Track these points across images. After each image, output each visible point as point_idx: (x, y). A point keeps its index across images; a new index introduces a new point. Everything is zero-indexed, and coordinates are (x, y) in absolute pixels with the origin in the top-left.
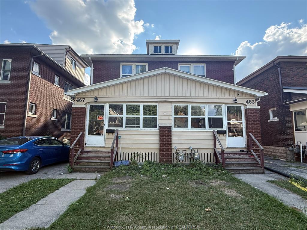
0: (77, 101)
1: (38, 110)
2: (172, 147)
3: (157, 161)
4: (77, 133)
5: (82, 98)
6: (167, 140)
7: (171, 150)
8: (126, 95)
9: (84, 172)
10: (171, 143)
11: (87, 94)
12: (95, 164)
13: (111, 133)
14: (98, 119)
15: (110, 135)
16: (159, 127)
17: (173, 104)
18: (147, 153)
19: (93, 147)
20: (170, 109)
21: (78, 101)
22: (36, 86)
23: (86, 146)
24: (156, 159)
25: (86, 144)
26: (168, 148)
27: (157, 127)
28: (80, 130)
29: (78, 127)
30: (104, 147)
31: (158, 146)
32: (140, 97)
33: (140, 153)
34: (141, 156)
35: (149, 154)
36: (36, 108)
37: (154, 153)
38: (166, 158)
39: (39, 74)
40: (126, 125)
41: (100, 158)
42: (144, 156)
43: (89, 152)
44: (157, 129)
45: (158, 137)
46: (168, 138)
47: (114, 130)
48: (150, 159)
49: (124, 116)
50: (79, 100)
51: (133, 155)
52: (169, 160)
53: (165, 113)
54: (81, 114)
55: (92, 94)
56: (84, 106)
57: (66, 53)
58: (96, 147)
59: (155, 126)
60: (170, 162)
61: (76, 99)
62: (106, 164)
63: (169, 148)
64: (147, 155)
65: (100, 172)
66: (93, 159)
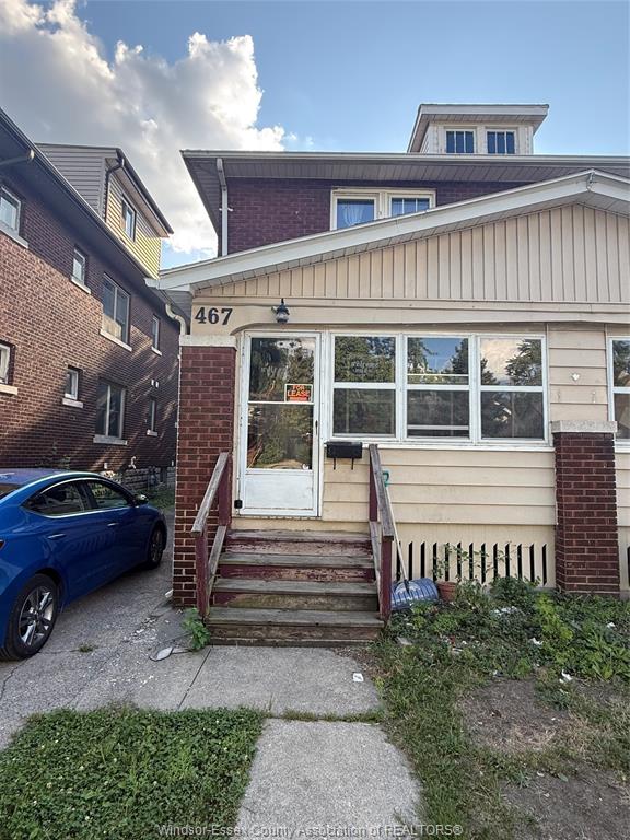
0: (197, 318)
1: (18, 369)
2: (618, 524)
3: (545, 582)
4: (204, 459)
5: (219, 308)
6: (595, 493)
7: (616, 536)
8: (409, 294)
9: (261, 643)
10: (615, 507)
11: (239, 291)
12: (301, 600)
13: (345, 460)
14: (288, 399)
15: (343, 467)
16: (551, 437)
17: (612, 338)
18: (501, 548)
19: (269, 518)
20: (596, 359)
21: (202, 320)
22: (11, 278)
23: (242, 511)
24: (538, 572)
25: (238, 504)
26: (600, 529)
27: (543, 437)
28: (218, 444)
29: (206, 431)
30: (317, 519)
31: (548, 517)
32: (470, 306)
33: (471, 547)
34: (477, 560)
35: (510, 550)
36: (12, 359)
37: (532, 548)
38: (593, 573)
39: (21, 234)
40: (409, 423)
41: (316, 572)
42: (489, 560)
43: (258, 540)
44: (545, 445)
45: (549, 479)
46: (599, 486)
47: (359, 447)
48: (514, 572)
49: (401, 386)
50: (206, 315)
51: (441, 556)
52: (605, 580)
53: (576, 377)
54: (220, 377)
55: (262, 291)
56: (229, 342)
57: (107, 176)
58: (284, 519)
59: (536, 432)
60: (612, 588)
61: (195, 311)
62: (351, 604)
63: (608, 529)
64: (502, 556)
65: (338, 645)
66: (285, 574)
